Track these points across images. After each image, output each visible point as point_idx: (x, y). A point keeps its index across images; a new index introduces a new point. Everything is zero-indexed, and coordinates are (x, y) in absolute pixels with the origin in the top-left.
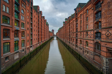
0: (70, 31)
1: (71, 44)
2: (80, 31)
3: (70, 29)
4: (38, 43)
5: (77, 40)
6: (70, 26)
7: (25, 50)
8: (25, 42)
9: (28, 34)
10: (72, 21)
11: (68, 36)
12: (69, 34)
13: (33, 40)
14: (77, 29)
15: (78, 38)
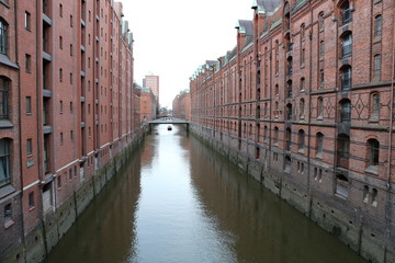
0: (296, 78)
1: (301, 165)
2: (365, 81)
3: (289, 71)
4: (82, 164)
5: (343, 139)
6: (289, 47)
7: (15, 211)
8: (16, 150)
9: (29, 98)
10: (306, 19)
11: (280, 118)
12: (282, 106)
13: (56, 138)
14: (346, 68)
15: (354, 123)
